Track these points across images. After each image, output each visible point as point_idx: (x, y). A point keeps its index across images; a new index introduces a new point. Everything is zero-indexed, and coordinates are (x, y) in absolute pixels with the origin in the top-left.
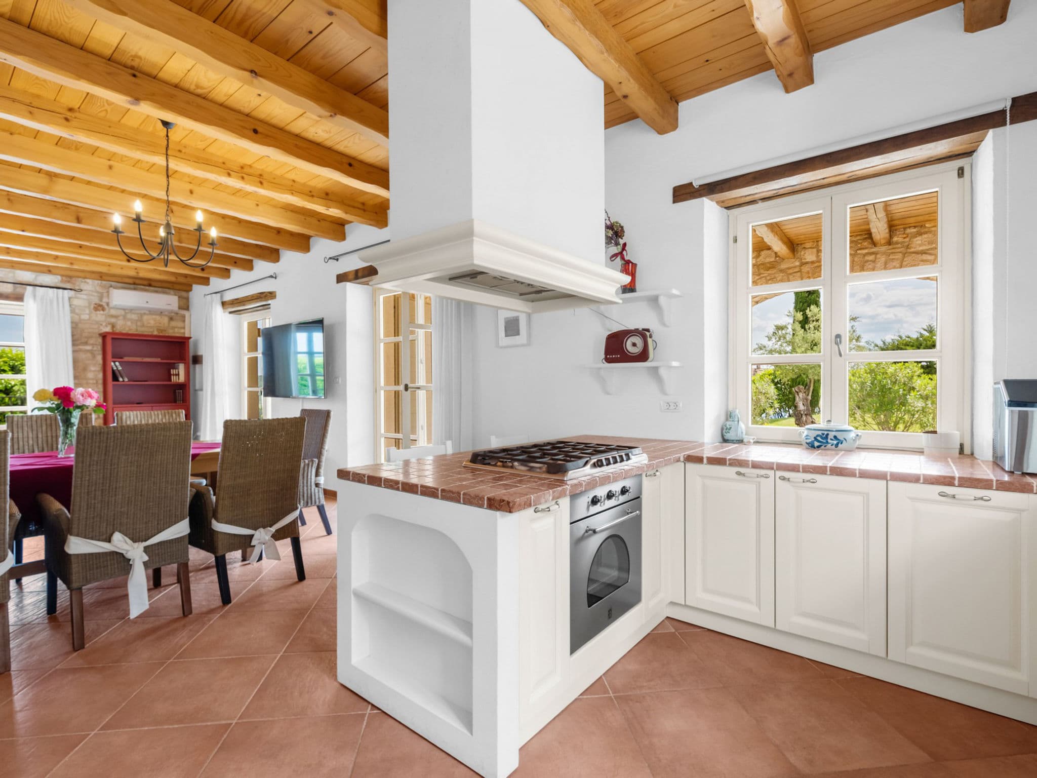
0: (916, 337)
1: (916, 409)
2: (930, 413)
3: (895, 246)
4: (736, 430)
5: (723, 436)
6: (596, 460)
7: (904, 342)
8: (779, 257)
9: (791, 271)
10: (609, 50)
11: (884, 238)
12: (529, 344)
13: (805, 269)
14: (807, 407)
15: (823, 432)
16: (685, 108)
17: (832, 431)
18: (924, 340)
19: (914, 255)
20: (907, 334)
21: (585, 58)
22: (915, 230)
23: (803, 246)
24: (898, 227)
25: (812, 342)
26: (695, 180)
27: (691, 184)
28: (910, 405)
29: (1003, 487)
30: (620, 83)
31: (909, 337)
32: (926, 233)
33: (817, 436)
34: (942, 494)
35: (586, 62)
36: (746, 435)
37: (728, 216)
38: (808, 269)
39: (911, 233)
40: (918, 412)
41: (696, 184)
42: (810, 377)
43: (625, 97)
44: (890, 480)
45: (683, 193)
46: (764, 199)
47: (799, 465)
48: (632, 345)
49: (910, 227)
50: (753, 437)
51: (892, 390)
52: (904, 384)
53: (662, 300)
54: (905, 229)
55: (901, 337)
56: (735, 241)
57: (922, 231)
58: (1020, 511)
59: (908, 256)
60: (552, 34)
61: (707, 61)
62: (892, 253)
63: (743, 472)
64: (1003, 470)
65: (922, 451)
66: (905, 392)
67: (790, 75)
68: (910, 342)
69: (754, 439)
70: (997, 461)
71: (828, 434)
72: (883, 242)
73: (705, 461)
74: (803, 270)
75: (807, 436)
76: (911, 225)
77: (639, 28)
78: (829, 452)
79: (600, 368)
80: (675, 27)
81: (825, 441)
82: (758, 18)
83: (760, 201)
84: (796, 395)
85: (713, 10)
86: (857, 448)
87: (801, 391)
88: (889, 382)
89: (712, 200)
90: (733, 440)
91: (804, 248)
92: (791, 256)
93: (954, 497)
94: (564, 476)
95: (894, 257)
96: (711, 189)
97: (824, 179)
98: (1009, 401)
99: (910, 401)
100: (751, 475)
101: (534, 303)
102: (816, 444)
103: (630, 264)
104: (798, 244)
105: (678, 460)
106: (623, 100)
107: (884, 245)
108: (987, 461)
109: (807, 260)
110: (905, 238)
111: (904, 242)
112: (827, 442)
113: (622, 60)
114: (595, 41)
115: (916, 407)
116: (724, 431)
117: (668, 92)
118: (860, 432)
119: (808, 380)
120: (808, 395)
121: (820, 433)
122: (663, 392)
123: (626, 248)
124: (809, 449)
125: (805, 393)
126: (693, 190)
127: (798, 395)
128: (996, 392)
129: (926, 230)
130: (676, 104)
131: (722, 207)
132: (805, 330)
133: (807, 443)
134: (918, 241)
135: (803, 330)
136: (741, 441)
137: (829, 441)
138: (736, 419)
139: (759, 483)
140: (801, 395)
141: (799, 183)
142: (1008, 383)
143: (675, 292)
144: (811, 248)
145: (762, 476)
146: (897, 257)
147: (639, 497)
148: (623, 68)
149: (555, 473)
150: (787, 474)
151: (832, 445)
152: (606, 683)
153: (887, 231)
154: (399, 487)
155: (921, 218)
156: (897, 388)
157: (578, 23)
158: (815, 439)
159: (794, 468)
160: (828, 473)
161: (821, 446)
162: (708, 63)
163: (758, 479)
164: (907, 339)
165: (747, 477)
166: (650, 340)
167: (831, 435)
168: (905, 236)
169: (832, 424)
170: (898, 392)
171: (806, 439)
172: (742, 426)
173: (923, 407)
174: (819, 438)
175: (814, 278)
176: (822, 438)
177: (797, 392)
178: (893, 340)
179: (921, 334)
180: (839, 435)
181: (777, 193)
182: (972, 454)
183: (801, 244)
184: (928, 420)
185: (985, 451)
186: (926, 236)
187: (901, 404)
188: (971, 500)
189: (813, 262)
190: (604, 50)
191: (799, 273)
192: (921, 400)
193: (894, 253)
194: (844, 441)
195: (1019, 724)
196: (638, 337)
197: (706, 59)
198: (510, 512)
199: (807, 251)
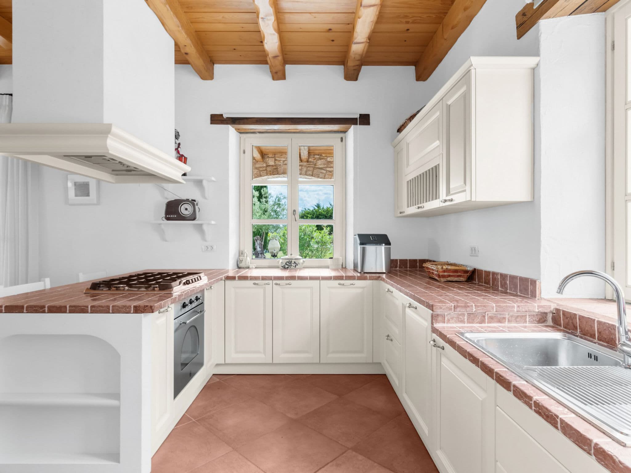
0: (312, 209)
1: (314, 249)
2: (320, 251)
3: (310, 163)
4: (246, 262)
5: (238, 265)
6: (185, 281)
7: (307, 212)
8: (255, 160)
9: (261, 169)
10: (183, 26)
11: (306, 159)
12: (98, 203)
13: (269, 169)
14: (262, 249)
15: (289, 260)
16: (218, 68)
17: (293, 259)
18: (316, 211)
19: (318, 169)
20: (308, 207)
21: (166, 25)
22: (318, 157)
23: (268, 156)
24: (311, 154)
25: (264, 209)
26: (225, 113)
27: (222, 115)
28: (311, 247)
29: (359, 278)
30: (185, 46)
31: (309, 209)
32: (322, 159)
33: (287, 262)
34: (340, 284)
35: (166, 27)
36: (250, 264)
37: (240, 137)
38: (270, 169)
39: (317, 158)
40: (315, 250)
41: (225, 116)
42: (264, 231)
43: (186, 54)
44: (321, 280)
45: (217, 119)
46: (260, 132)
47: (284, 277)
48: (185, 210)
49: (316, 155)
50: (254, 265)
51: (304, 238)
52: (309, 235)
53: (205, 183)
54: (314, 155)
55: (305, 209)
56: (244, 152)
57: (321, 158)
58: (363, 288)
59: (315, 169)
60: (149, 5)
61: (235, 49)
62: (309, 167)
63: (257, 283)
64: (358, 272)
65: (328, 267)
66: (309, 240)
67: (276, 73)
68: (310, 212)
69: (255, 266)
70: (355, 269)
71: (291, 261)
72: (305, 160)
73: (237, 278)
74: (267, 170)
75: (282, 262)
76: (317, 154)
77: (200, 19)
78: (292, 270)
79: (160, 224)
80: (221, 27)
81: (290, 265)
82: (266, 43)
83: (258, 133)
84: (256, 242)
85: (243, 27)
86: (303, 268)
87: (258, 239)
88: (302, 234)
89: (233, 127)
90: (244, 267)
91: (268, 157)
92: (262, 160)
93: (343, 285)
94: (171, 291)
95: (309, 169)
96: (234, 121)
97: (289, 129)
98: (360, 243)
99: (311, 244)
100: (261, 284)
101: (117, 176)
102: (286, 266)
103: (183, 157)
104: (265, 154)
105: (221, 279)
106: (185, 55)
107: (305, 162)
108: (352, 269)
109: (270, 164)
110: (314, 160)
111: (314, 162)
112: (291, 265)
113: (188, 33)
114: (176, 20)
115: (314, 248)
116: (239, 262)
117: (210, 57)
118: (304, 260)
119: (262, 233)
120: (262, 242)
121: (288, 261)
122: (204, 239)
123: (180, 147)
124: (283, 269)
125: (260, 240)
126: (223, 119)
127: (257, 241)
128: (355, 239)
129: (323, 157)
130: (212, 64)
131: (237, 132)
132: (260, 202)
133: (282, 266)
134: (319, 162)
135: (259, 202)
136: (248, 268)
137: (292, 264)
138: (246, 255)
139: (265, 288)
140: (258, 241)
141: (278, 129)
142: (360, 236)
143: (213, 179)
144: (272, 157)
145: (267, 284)
146: (310, 169)
147: (203, 303)
148: (189, 39)
149: (163, 290)
150: (278, 282)
151: (293, 266)
152: (188, 416)
153: (307, 155)
154: (45, 310)
155: (321, 151)
156: (306, 237)
157: (168, 6)
158: (286, 264)
159: (281, 278)
160: (297, 279)
161: (289, 267)
162: (235, 50)
163: (264, 286)
164: (308, 210)
165: (260, 285)
166: (196, 207)
167: (293, 261)
168: (314, 159)
169: (293, 256)
170: (306, 240)
171: (282, 264)
172: (249, 259)
173: (317, 248)
174: (287, 263)
175: (273, 175)
176: (289, 263)
177: (256, 240)
178: (302, 210)
179: (314, 208)
180: (296, 261)
181: (267, 131)
182: (346, 267)
183: (267, 154)
184: (319, 254)
185: (350, 266)
186: (322, 160)
187: (307, 246)
188: (349, 285)
189: (272, 166)
190: (180, 25)
191: (266, 171)
192: (316, 244)
193: (310, 167)
194: (298, 264)
195: (364, 375)
196: (189, 205)
197: (234, 48)
198: (153, 312)
199: (269, 159)
